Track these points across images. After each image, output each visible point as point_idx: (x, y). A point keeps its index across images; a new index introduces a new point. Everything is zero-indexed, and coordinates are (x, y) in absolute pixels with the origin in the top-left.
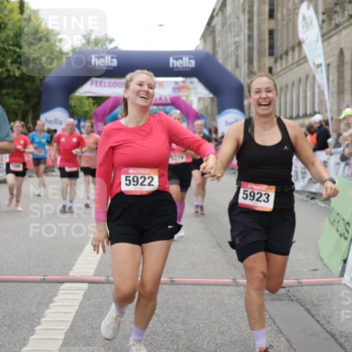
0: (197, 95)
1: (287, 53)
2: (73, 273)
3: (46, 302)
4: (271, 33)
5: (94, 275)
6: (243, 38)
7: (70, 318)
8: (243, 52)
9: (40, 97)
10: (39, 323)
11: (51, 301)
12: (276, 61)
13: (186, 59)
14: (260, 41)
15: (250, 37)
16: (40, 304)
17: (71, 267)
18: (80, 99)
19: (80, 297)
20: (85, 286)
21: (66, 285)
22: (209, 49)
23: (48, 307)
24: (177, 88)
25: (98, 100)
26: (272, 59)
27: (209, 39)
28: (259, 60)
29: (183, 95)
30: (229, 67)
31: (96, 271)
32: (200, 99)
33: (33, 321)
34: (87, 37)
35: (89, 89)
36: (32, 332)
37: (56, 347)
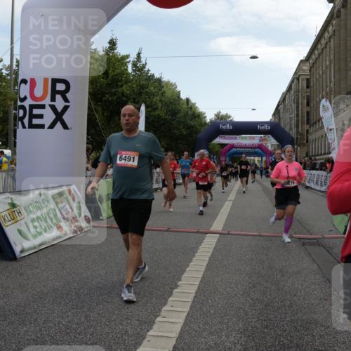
0: (271, 143)
1: (316, 123)
2: (212, 229)
3: (200, 242)
4: (308, 113)
5: (223, 230)
6: (294, 115)
7: (211, 250)
8: (294, 122)
9: (195, 144)
11: (202, 242)
12: (310, 127)
13: (266, 126)
14: (302, 117)
15: (297, 115)
16: (197, 243)
17: (211, 226)
18: (214, 145)
19: (216, 241)
20: (218, 235)
21: (208, 235)
22: (277, 120)
23: (200, 245)
24: (262, 140)
25: (223, 145)
26: (308, 126)
27: (277, 116)
28: (302, 126)
29: (264, 143)
30: (287, 129)
31: (223, 228)
32: (272, 145)
33: (194, 251)
34: (218, 116)
35: (218, 140)
36: (194, 256)
37: (205, 264)
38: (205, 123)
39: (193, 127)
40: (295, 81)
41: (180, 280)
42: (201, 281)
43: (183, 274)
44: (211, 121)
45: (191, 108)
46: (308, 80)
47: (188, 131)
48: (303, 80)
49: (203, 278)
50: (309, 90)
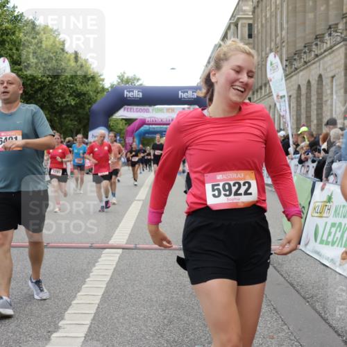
1: (261, 88)
2: (112, 242)
3: (93, 262)
7: (110, 273)
9: (88, 119)
10: (88, 277)
11: (97, 262)
12: (253, 94)
13: (190, 92)
16: (89, 263)
17: (110, 238)
19: (117, 259)
20: (120, 251)
21: (107, 250)
23: (94, 266)
33: (84, 274)
34: (121, 78)
35: (123, 114)
36: (84, 282)
37: (100, 293)
38: (103, 89)
39: (84, 94)
40: (232, 27)
41: (63, 319)
42: (93, 319)
43: (66, 310)
44: (112, 86)
45: (82, 66)
46: (250, 26)
47: (77, 100)
48: (242, 26)
49: (96, 314)
50: (251, 40)
